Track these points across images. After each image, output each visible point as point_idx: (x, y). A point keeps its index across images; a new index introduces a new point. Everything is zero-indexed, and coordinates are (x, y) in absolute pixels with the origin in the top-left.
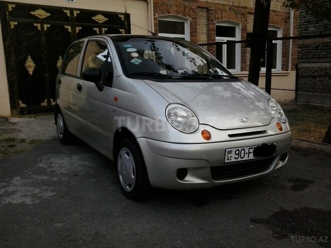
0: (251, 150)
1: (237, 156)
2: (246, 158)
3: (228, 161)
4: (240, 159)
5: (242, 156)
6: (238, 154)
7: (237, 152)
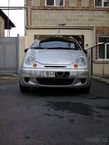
0: (54, 73)
1: (47, 75)
2: (52, 76)
3: (42, 76)
4: (48, 76)
5: (50, 75)
6: (48, 74)
7: (47, 73)
